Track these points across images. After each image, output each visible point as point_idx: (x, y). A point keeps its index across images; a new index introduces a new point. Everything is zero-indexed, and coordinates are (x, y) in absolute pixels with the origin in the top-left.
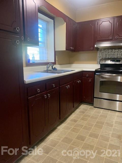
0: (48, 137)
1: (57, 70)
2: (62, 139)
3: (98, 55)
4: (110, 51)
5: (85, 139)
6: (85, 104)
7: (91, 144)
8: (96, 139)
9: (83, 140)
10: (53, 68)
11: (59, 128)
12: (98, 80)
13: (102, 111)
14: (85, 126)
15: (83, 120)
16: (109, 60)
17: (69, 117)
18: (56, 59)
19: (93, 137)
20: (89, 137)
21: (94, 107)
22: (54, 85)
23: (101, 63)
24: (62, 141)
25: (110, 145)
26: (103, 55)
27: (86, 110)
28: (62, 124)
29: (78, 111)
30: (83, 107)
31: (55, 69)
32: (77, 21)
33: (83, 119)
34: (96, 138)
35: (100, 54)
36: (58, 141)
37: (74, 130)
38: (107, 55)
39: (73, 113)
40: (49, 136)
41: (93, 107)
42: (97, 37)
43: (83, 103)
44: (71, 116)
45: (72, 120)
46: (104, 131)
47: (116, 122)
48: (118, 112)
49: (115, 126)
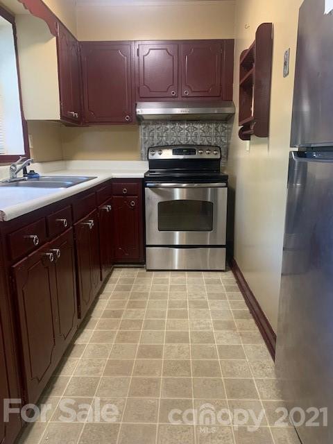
0: (60, 376)
1: (40, 178)
2: (103, 368)
3: (141, 137)
4: (168, 126)
5: (161, 352)
6: (123, 267)
7: (181, 359)
8: (185, 345)
9: (159, 356)
10: (28, 172)
11: (79, 342)
12: (153, 199)
13: (168, 276)
14: (147, 322)
15: (134, 307)
16: (171, 148)
17: (96, 308)
18: (30, 147)
19: (178, 342)
20: (169, 345)
21: (148, 270)
22: (65, 220)
23: (151, 157)
24: (106, 373)
25: (221, 347)
26: (153, 137)
27: (131, 281)
28: (85, 330)
29: (110, 288)
30: (120, 275)
31: (32, 175)
32: (81, 38)
33: (133, 305)
34: (185, 343)
35: (145, 134)
36: (95, 378)
37: (123, 337)
38: (162, 137)
39: (101, 296)
40: (62, 372)
41: (144, 271)
42: (139, 88)
43: (116, 266)
44: (98, 303)
45: (106, 315)
46: (195, 322)
47: (211, 296)
48: (205, 273)
49: (213, 305)
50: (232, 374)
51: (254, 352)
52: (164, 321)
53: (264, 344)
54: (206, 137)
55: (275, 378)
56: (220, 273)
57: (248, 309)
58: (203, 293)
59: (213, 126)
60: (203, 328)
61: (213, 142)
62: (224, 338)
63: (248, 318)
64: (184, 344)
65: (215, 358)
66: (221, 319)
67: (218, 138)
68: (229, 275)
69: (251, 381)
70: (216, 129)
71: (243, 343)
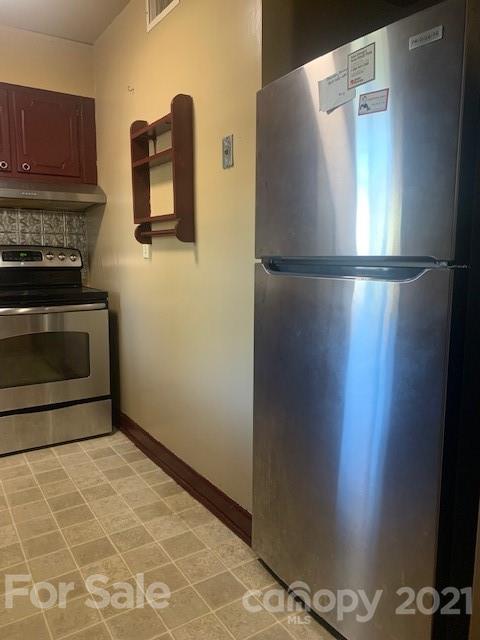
19: (100, 558)
20: (87, 567)
34: (111, 555)
46: (109, 521)
47: (110, 474)
48: (83, 443)
49: (120, 487)
50: (201, 574)
51: (210, 534)
52: (58, 534)
53: (217, 520)
54: (54, 234)
55: (252, 560)
56: (106, 439)
57: (171, 480)
58: (96, 473)
59: (64, 219)
60: (127, 525)
61: (66, 243)
62: (162, 530)
63: (177, 493)
64: (110, 558)
65: (166, 561)
66: (143, 505)
67: (75, 237)
68: (120, 439)
69: (228, 574)
70: (69, 223)
71: (192, 526)
